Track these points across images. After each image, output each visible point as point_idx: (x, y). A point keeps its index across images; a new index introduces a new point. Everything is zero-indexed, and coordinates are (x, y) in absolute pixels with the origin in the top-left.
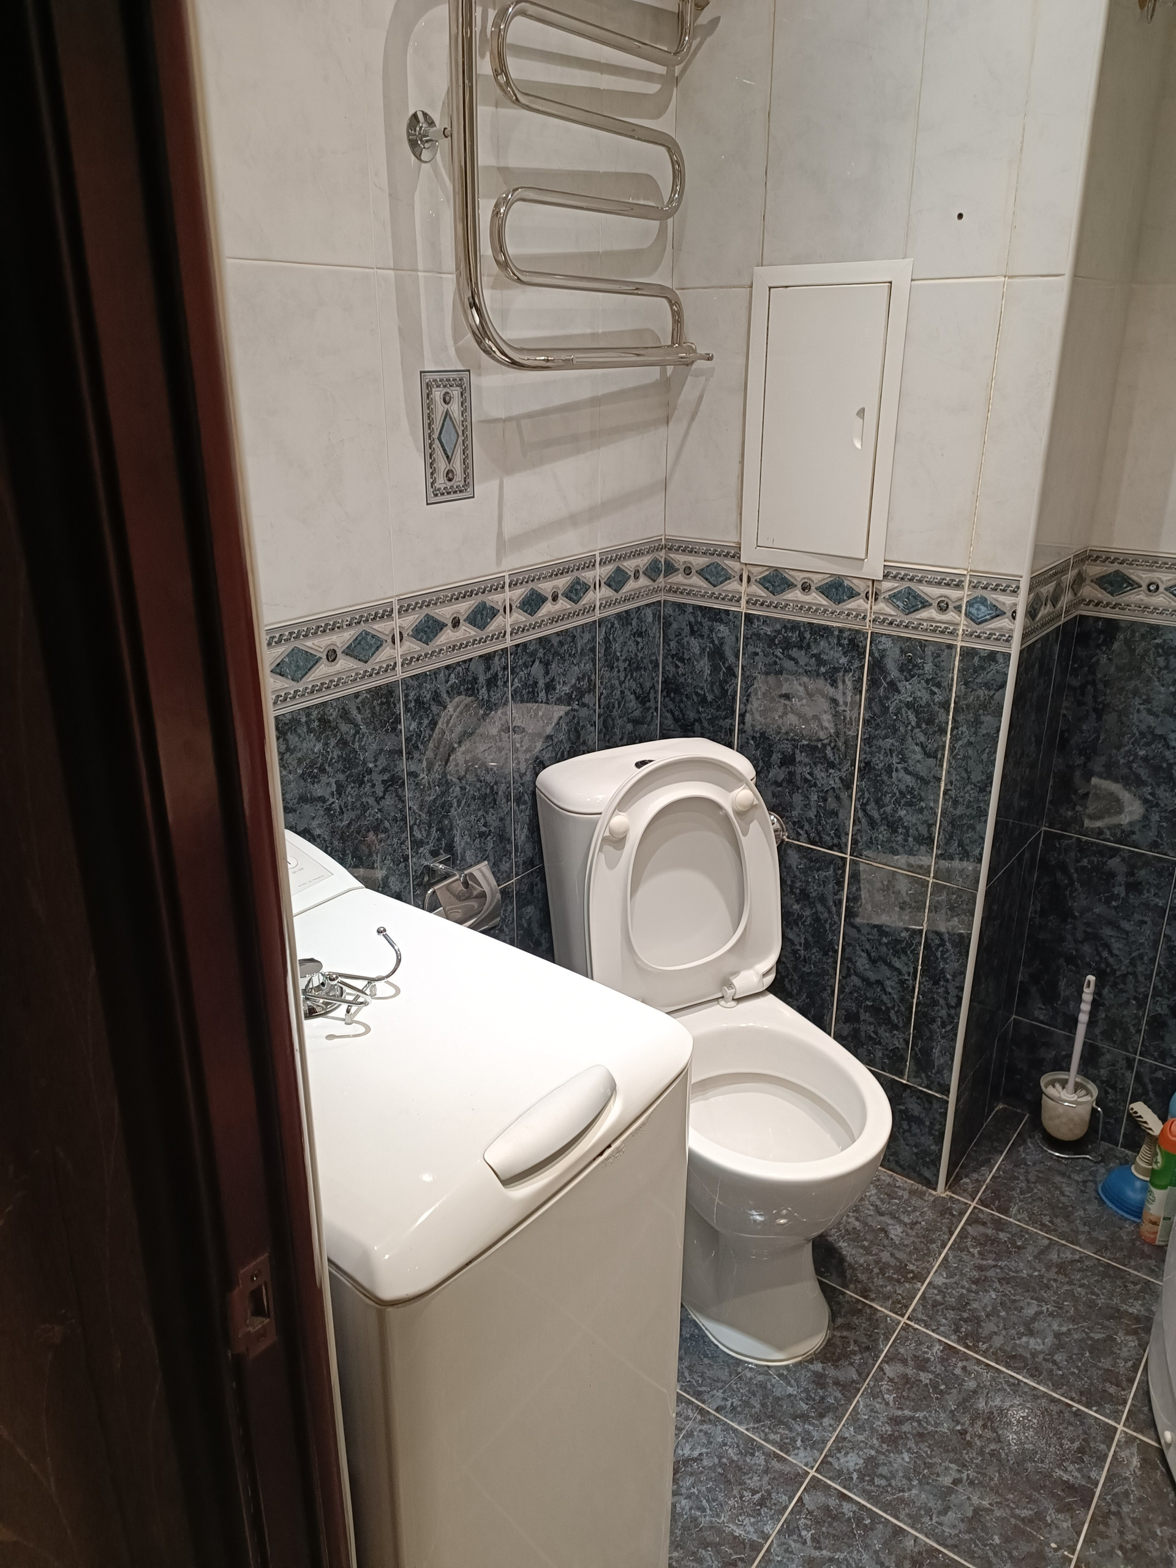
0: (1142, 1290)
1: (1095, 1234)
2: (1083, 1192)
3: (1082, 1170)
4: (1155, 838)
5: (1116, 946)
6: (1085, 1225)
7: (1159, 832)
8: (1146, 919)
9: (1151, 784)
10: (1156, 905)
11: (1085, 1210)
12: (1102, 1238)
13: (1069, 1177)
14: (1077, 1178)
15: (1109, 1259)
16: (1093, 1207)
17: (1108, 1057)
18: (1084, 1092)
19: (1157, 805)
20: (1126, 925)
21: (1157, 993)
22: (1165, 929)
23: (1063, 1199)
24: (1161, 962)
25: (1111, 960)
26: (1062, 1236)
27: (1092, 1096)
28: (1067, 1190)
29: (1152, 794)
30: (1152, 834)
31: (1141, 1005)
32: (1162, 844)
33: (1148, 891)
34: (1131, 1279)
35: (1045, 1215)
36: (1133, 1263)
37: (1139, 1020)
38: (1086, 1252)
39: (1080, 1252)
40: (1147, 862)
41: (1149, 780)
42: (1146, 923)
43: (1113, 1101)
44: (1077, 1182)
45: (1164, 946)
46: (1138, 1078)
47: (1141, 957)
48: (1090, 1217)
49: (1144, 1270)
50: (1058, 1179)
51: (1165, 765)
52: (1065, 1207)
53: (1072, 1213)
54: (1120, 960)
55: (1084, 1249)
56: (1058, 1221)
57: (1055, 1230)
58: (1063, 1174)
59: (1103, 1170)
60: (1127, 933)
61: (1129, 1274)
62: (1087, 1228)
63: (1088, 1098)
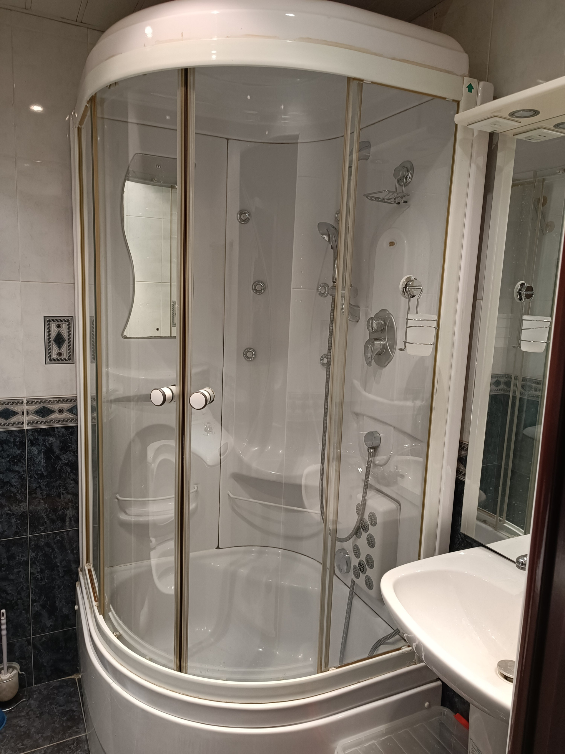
0: (78, 744)
1: (45, 735)
2: (29, 719)
3: (23, 708)
4: (16, 530)
5: (9, 589)
6: (38, 734)
7: (17, 526)
8: (20, 569)
9: (8, 506)
10: (24, 561)
11: (34, 727)
12: (49, 734)
13: (19, 716)
14: (22, 714)
15: (57, 742)
16: (37, 724)
17: (18, 644)
18: (11, 670)
19: (13, 514)
20: (11, 577)
21: (33, 601)
22: (30, 570)
23: (22, 729)
24: (32, 587)
25: (8, 597)
26: (32, 747)
27: (16, 669)
28: (22, 723)
29: (10, 510)
30: (14, 529)
31: (28, 611)
32: (20, 532)
33: (18, 556)
34: (71, 743)
35: (18, 744)
36: (67, 735)
37: (28, 619)
38: (45, 746)
39: (43, 749)
40: (14, 542)
41: (7, 504)
42: (20, 571)
43: (25, 665)
44: (24, 716)
45: (32, 578)
46: (35, 647)
47: (22, 588)
48: (38, 729)
49: (73, 734)
50: (15, 721)
51: (12, 495)
52: (25, 732)
53: (29, 733)
54: (13, 595)
55: (44, 746)
56: (25, 742)
57: (27, 747)
58: (16, 717)
59: (32, 702)
60: (13, 580)
61: (68, 741)
62: (40, 735)
63: (15, 672)
